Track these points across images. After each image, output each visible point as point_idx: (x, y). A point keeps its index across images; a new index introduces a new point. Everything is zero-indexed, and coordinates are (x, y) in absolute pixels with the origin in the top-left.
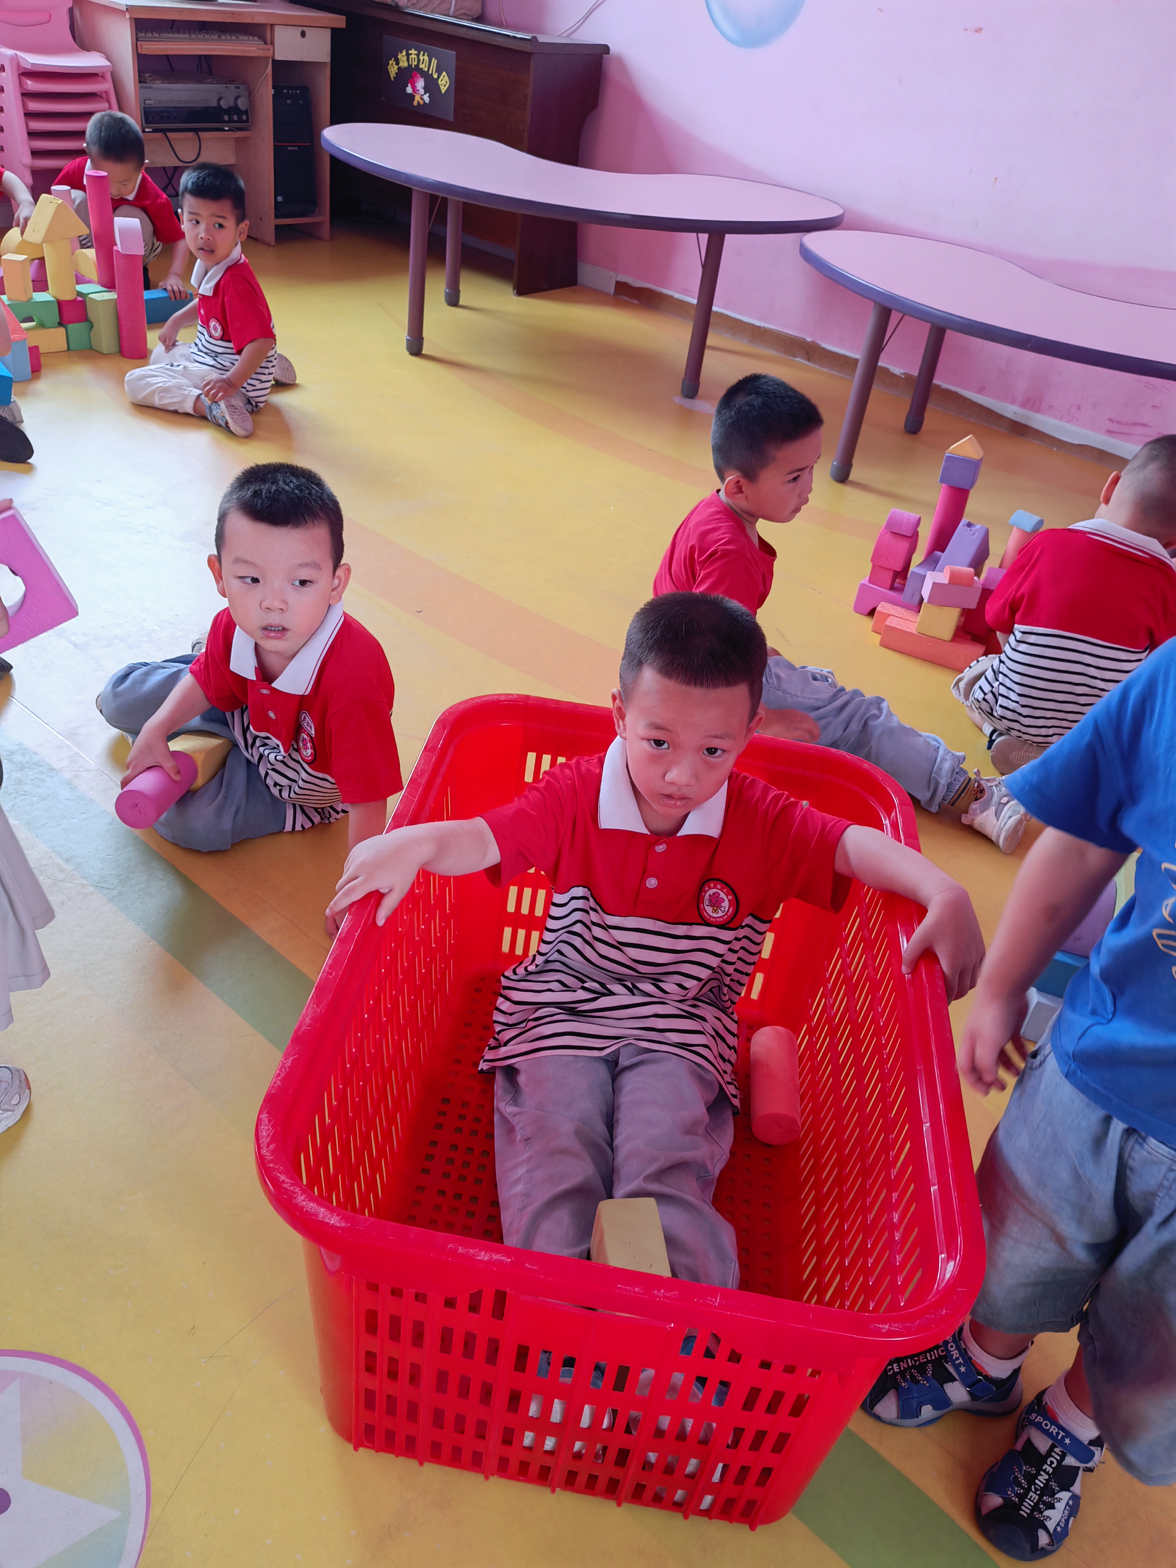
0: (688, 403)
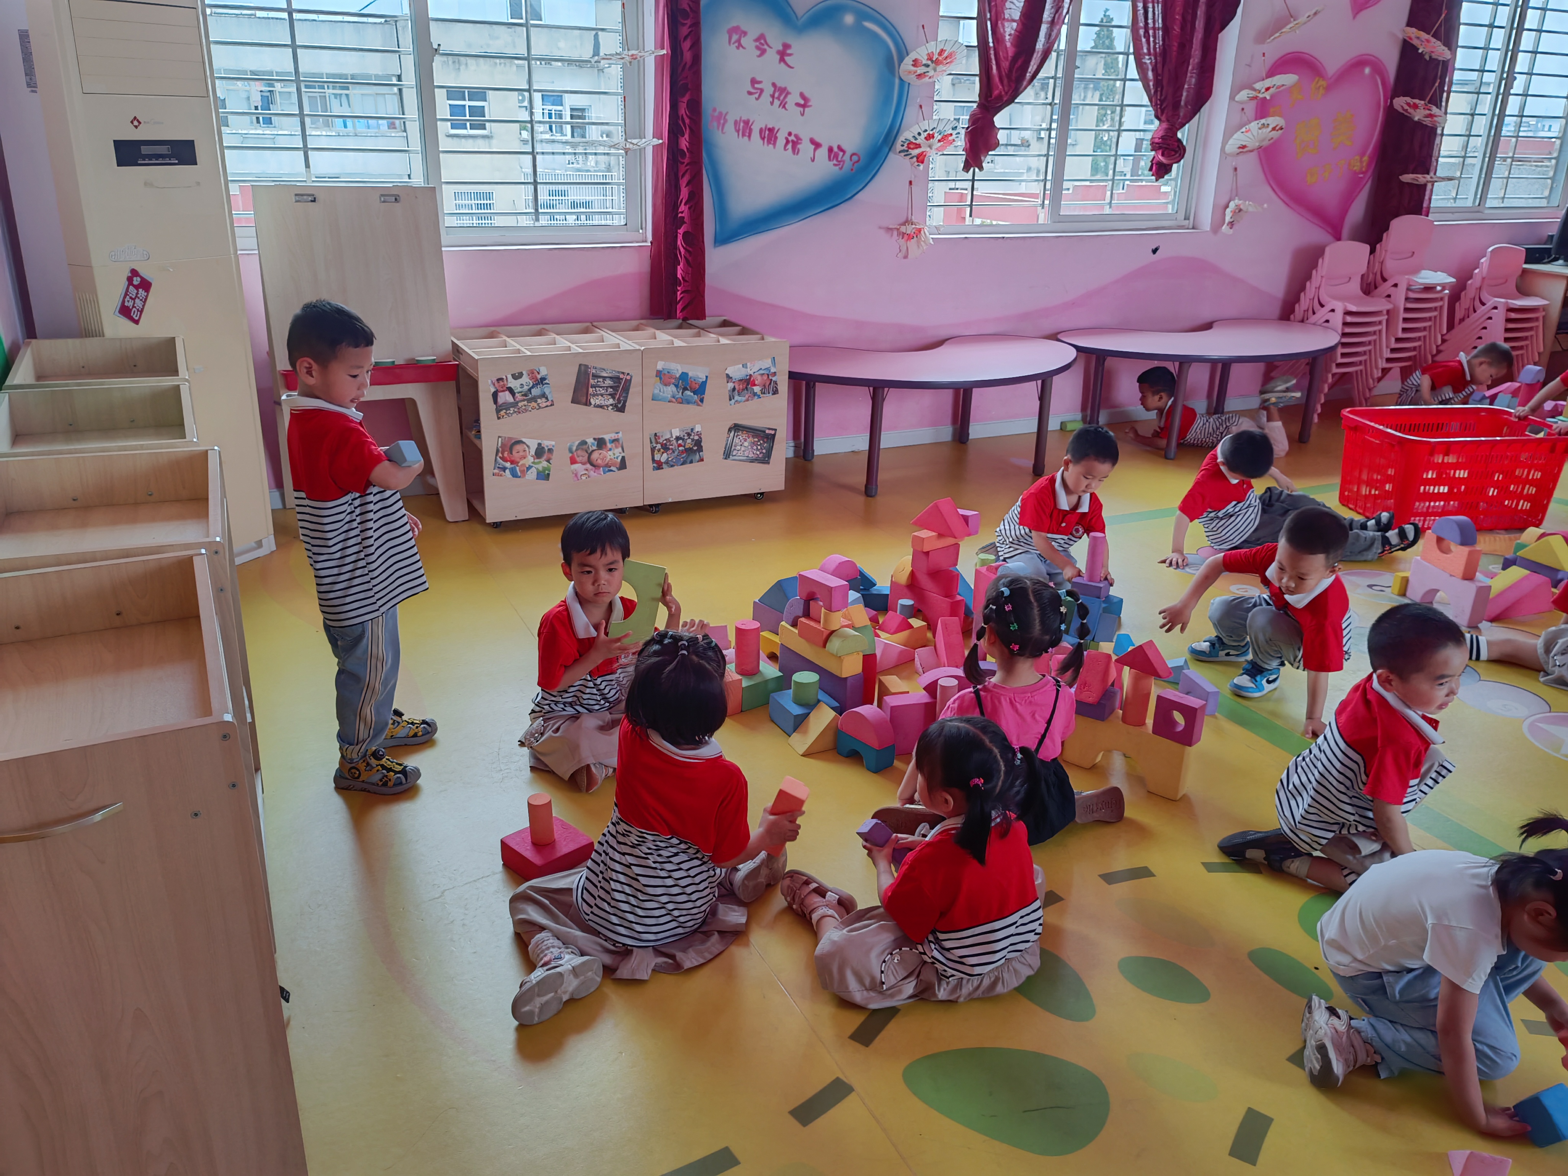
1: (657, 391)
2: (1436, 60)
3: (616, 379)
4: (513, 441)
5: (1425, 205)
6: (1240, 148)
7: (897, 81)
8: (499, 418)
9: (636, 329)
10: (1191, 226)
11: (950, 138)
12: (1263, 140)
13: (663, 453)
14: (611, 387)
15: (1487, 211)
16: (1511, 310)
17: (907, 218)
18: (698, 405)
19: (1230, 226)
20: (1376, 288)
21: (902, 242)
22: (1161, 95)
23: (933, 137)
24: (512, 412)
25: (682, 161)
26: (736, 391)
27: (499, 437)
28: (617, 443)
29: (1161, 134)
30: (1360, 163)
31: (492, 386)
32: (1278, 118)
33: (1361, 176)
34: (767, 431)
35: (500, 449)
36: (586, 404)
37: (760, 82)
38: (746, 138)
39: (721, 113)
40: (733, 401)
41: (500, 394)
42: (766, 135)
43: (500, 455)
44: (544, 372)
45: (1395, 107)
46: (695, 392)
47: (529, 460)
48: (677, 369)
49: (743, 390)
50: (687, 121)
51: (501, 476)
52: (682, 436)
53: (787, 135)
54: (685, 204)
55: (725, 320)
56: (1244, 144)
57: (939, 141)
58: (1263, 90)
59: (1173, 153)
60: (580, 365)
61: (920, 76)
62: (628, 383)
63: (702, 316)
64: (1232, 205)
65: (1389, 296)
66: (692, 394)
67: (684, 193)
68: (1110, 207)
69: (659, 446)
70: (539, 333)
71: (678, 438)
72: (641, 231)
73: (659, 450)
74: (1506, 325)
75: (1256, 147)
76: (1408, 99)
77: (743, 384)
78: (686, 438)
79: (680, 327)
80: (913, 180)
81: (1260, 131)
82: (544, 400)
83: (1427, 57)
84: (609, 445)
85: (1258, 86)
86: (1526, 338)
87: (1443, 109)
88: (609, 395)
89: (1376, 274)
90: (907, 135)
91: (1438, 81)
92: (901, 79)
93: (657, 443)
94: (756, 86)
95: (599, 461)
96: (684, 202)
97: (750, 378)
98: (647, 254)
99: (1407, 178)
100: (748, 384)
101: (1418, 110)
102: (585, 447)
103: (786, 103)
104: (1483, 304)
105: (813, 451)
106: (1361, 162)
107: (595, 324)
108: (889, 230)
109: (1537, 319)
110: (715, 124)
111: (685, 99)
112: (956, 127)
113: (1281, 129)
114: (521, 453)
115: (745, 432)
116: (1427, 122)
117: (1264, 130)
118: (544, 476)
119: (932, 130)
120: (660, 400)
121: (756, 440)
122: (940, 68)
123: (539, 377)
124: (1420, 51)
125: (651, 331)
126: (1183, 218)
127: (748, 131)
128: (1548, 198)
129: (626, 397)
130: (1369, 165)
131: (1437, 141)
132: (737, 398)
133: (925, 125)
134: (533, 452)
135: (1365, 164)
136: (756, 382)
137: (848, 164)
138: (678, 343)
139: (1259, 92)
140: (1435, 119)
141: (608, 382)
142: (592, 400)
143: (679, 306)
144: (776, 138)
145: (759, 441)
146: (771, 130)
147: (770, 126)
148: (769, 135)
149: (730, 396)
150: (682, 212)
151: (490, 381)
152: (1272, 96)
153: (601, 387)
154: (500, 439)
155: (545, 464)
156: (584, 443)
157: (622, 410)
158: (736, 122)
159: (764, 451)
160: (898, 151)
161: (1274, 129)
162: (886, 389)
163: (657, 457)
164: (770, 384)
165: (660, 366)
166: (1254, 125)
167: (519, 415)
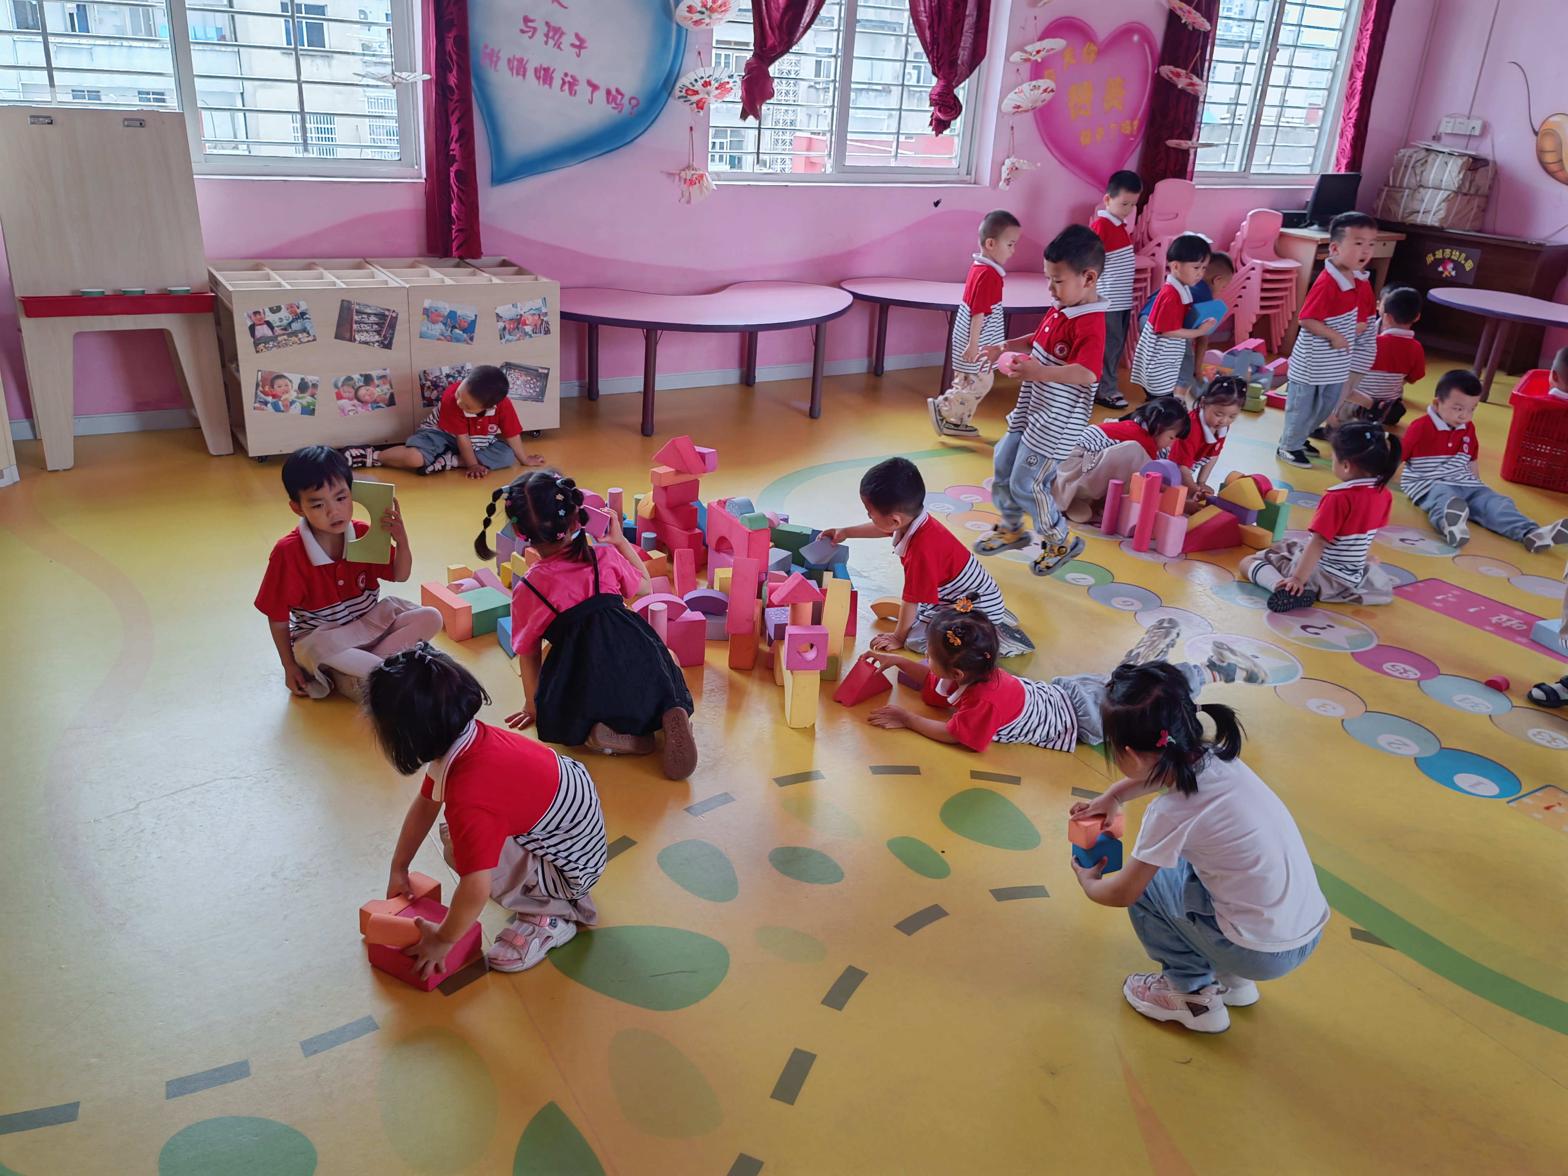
1: (424, 329)
2: (1198, 30)
3: (382, 316)
4: (274, 375)
5: (1189, 169)
6: (1014, 108)
7: (674, 27)
8: (257, 352)
9: (412, 266)
10: (973, 181)
11: (727, 86)
12: (1036, 101)
13: (433, 390)
14: (377, 324)
15: (1251, 177)
16: (1267, 271)
17: (689, 163)
18: (468, 343)
19: (1006, 183)
20: (1143, 246)
21: (684, 187)
22: (937, 53)
23: (710, 84)
24: (271, 346)
25: (452, 97)
26: (507, 330)
27: (259, 371)
28: (384, 379)
29: (938, 90)
30: (1131, 127)
31: (248, 319)
32: (1047, 81)
33: (1132, 139)
34: (540, 370)
35: (261, 383)
36: (350, 340)
37: (532, 21)
38: (520, 77)
39: (493, 51)
40: (504, 340)
41: (258, 328)
42: (542, 75)
43: (260, 388)
44: (303, 307)
45: (1163, 74)
46: (464, 331)
47: (293, 395)
48: (445, 307)
49: (514, 329)
50: (454, 57)
51: (263, 410)
52: (452, 374)
53: (562, 76)
54: (456, 142)
55: (504, 260)
56: (1018, 104)
57: (717, 88)
58: (1034, 53)
59: (949, 110)
60: (342, 301)
61: (697, 23)
62: (394, 320)
63: (477, 254)
64: (1008, 162)
65: (1153, 255)
66: (461, 332)
67: (455, 131)
68: (896, 160)
69: (429, 383)
70: (309, 267)
71: (448, 376)
72: (416, 167)
73: (429, 388)
74: (1262, 286)
75: (1031, 108)
76: (1172, 68)
77: (514, 323)
78: (456, 375)
79: (457, 266)
80: (693, 126)
81: (1032, 92)
82: (305, 334)
83: (1190, 28)
84: (376, 382)
85: (1029, 48)
86: (1280, 298)
87: (1205, 78)
88: (375, 331)
89: (1143, 233)
90: (685, 81)
91: (1199, 51)
92: (678, 25)
93: (426, 380)
94: (530, 24)
95: (367, 397)
96: (455, 139)
97: (521, 318)
98: (421, 191)
99: (1172, 143)
100: (518, 324)
101: (1181, 79)
102: (351, 383)
103: (561, 43)
104: (1244, 265)
105: (598, 391)
106: (1132, 125)
107: (367, 260)
108: (671, 175)
109: (1290, 280)
110: (488, 61)
111: (452, 35)
112: (732, 75)
113: (1052, 91)
114: (283, 388)
115: (517, 371)
116: (1189, 89)
117: (1036, 91)
118: (309, 411)
119: (708, 77)
120: (428, 338)
121: (529, 378)
122: (715, 16)
123: (299, 311)
124: (1183, 21)
125: (425, 268)
126: (965, 173)
127: (522, 70)
128: (1311, 166)
129: (393, 334)
130: (1139, 128)
131: (1200, 108)
132: (507, 337)
133: (700, 72)
134: (296, 386)
135: (1135, 128)
136: (527, 322)
137: (627, 108)
138: (448, 281)
139: (1031, 55)
140: (1196, 88)
141: (373, 319)
142: (356, 336)
143: (455, 245)
144: (552, 78)
145: (532, 379)
146: (547, 70)
147: (545, 66)
148: (545, 75)
149: (500, 335)
150: (453, 150)
151: (245, 314)
152: (1043, 59)
153: (366, 324)
154: (260, 373)
155: (309, 399)
156: (349, 379)
157: (388, 346)
158: (509, 61)
159: (538, 390)
160: (677, 97)
161: (1045, 91)
162: (659, 332)
163: (427, 394)
164: (542, 324)
165: (427, 304)
166: (1026, 87)
167: (280, 349)
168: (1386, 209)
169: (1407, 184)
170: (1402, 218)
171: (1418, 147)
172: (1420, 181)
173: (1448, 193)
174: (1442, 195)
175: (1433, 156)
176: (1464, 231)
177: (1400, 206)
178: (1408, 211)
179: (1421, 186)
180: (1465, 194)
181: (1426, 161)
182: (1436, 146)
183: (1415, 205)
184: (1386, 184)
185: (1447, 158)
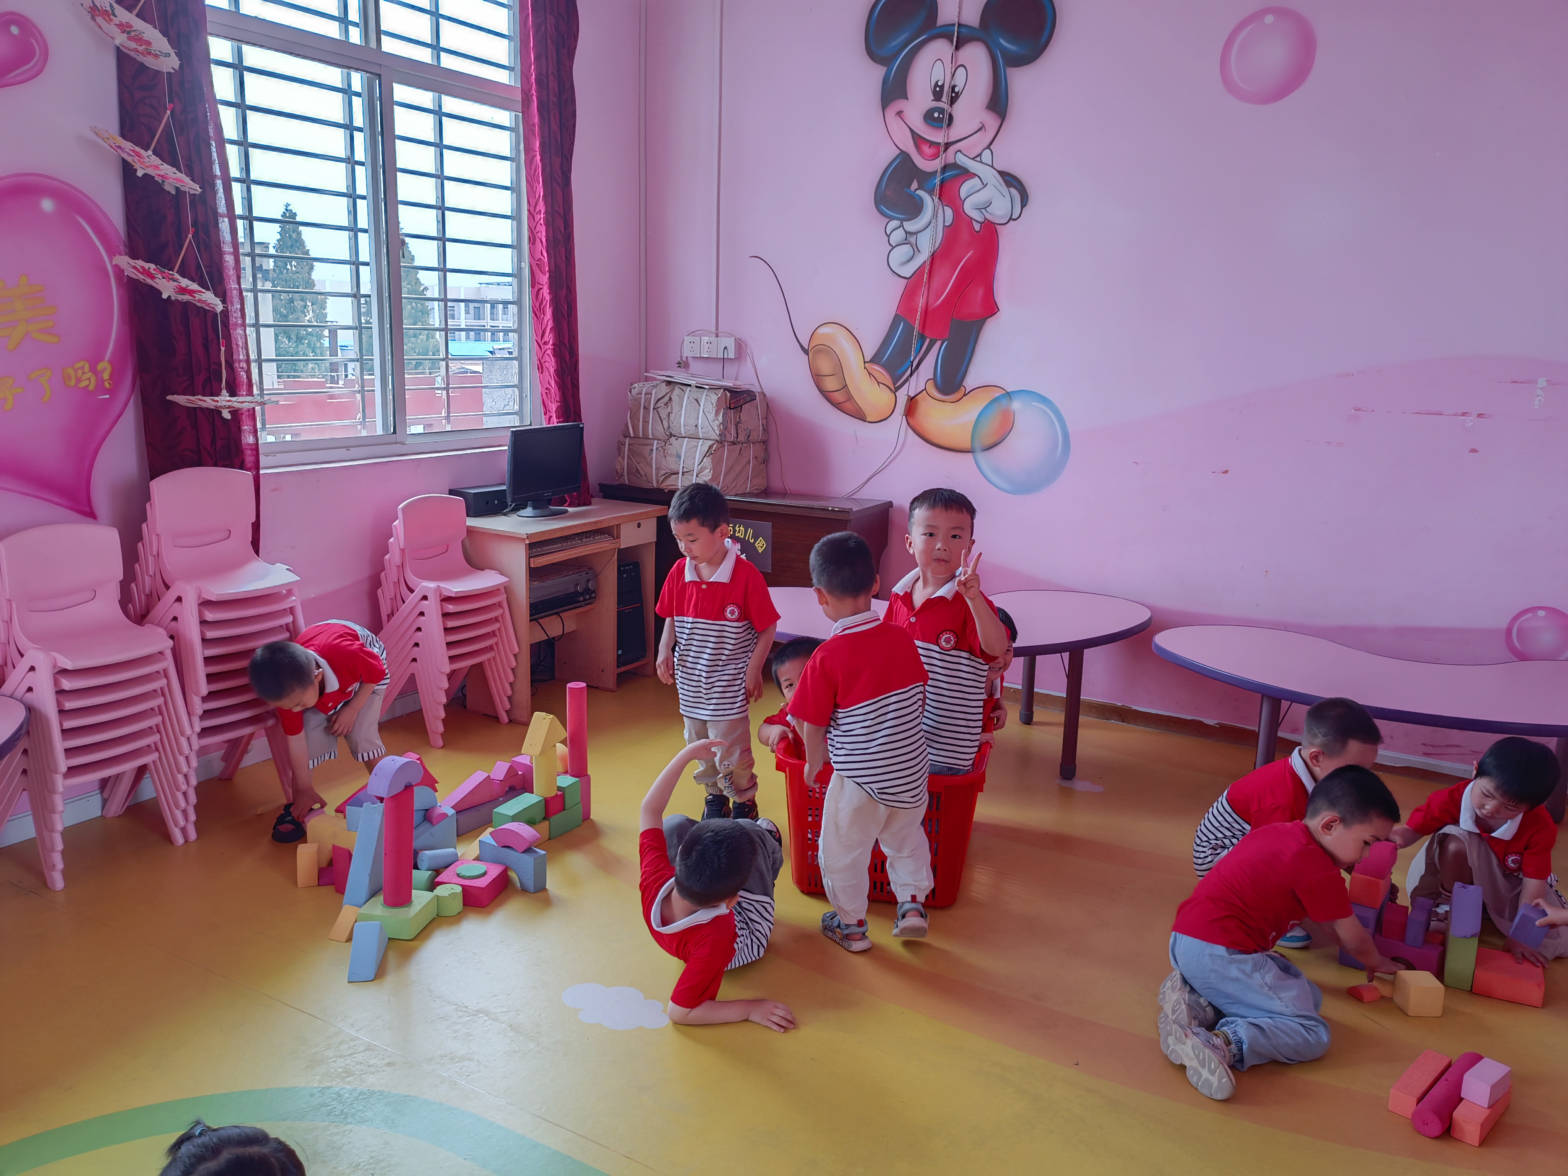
0: (1066, 784)
15: (406, 442)
30: (98, 373)
33: (106, 397)
74: (444, 623)
83: (169, 189)
104: (411, 591)
106: (98, 371)
128: (520, 413)
130: (116, 377)
135: (106, 376)
168: (634, 472)
169: (653, 434)
170: (658, 482)
171: (655, 379)
172: (669, 427)
173: (711, 442)
174: (702, 447)
175: (677, 390)
176: (744, 495)
177: (651, 466)
178: (663, 472)
179: (671, 435)
180: (734, 443)
181: (670, 399)
182: (680, 376)
183: (671, 464)
184: (626, 435)
185: (696, 393)
